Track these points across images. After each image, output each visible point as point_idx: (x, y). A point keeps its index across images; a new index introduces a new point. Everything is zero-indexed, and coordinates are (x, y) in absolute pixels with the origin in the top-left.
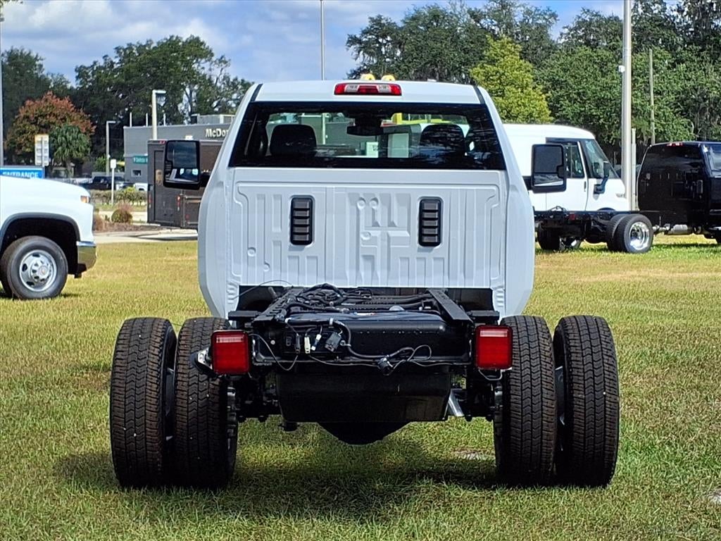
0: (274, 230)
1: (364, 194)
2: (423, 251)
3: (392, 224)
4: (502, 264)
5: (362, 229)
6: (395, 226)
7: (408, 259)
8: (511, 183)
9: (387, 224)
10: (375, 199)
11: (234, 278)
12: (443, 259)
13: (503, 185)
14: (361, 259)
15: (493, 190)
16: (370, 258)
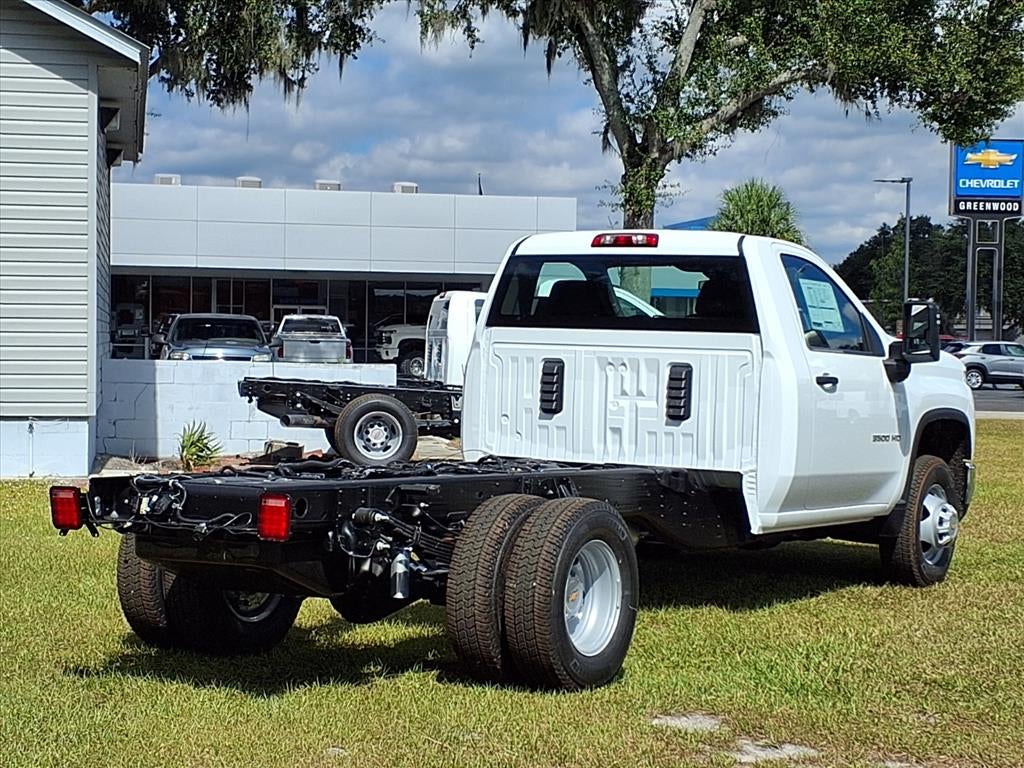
0: (525, 396)
1: (613, 359)
2: (670, 425)
3: (640, 394)
4: (755, 444)
5: (610, 397)
6: (643, 395)
7: (655, 433)
8: (764, 349)
9: (619, 393)
10: (624, 364)
11: (488, 447)
12: (692, 435)
13: (757, 351)
14: (609, 432)
15: (746, 357)
16: (617, 431)
